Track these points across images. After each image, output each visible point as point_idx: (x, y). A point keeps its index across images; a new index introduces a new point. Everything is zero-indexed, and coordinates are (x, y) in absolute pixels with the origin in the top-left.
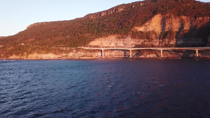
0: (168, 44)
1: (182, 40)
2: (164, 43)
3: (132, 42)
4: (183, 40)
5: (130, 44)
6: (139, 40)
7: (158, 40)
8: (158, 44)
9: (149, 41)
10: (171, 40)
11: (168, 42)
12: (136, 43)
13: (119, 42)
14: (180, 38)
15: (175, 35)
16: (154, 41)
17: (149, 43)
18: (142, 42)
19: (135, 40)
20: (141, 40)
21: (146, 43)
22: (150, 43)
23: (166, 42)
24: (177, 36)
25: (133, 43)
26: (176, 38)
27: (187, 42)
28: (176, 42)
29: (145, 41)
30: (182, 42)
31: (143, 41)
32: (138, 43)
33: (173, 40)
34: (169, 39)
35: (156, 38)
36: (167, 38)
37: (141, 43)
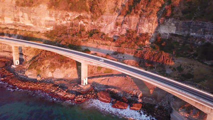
0: (136, 31)
1: (173, 24)
2: (126, 26)
3: (48, 18)
4: (176, 25)
5: (43, 23)
6: (65, 13)
7: (116, 16)
8: (113, 28)
9: (92, 17)
10: (144, 20)
11: (136, 25)
12: (57, 20)
13: (21, 14)
14: (167, 18)
15: (160, 5)
16: (104, 17)
17: (90, 22)
18: (73, 18)
19: (54, 12)
20: (70, 14)
21: (82, 22)
22: (93, 23)
23: (130, 25)
24: (162, 11)
25: (50, 21)
26: (158, 15)
27: (187, 32)
28: (158, 28)
29: (80, 18)
30: (174, 32)
31: (76, 16)
32: (61, 22)
33: (149, 21)
34: (140, 16)
35: (114, 10)
36: (136, 13)
37: (69, 22)
